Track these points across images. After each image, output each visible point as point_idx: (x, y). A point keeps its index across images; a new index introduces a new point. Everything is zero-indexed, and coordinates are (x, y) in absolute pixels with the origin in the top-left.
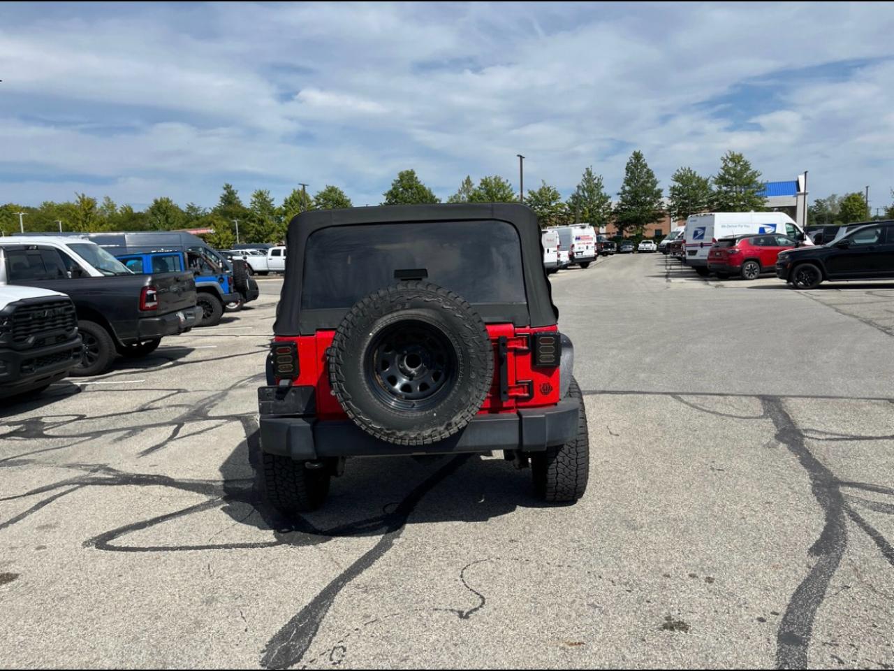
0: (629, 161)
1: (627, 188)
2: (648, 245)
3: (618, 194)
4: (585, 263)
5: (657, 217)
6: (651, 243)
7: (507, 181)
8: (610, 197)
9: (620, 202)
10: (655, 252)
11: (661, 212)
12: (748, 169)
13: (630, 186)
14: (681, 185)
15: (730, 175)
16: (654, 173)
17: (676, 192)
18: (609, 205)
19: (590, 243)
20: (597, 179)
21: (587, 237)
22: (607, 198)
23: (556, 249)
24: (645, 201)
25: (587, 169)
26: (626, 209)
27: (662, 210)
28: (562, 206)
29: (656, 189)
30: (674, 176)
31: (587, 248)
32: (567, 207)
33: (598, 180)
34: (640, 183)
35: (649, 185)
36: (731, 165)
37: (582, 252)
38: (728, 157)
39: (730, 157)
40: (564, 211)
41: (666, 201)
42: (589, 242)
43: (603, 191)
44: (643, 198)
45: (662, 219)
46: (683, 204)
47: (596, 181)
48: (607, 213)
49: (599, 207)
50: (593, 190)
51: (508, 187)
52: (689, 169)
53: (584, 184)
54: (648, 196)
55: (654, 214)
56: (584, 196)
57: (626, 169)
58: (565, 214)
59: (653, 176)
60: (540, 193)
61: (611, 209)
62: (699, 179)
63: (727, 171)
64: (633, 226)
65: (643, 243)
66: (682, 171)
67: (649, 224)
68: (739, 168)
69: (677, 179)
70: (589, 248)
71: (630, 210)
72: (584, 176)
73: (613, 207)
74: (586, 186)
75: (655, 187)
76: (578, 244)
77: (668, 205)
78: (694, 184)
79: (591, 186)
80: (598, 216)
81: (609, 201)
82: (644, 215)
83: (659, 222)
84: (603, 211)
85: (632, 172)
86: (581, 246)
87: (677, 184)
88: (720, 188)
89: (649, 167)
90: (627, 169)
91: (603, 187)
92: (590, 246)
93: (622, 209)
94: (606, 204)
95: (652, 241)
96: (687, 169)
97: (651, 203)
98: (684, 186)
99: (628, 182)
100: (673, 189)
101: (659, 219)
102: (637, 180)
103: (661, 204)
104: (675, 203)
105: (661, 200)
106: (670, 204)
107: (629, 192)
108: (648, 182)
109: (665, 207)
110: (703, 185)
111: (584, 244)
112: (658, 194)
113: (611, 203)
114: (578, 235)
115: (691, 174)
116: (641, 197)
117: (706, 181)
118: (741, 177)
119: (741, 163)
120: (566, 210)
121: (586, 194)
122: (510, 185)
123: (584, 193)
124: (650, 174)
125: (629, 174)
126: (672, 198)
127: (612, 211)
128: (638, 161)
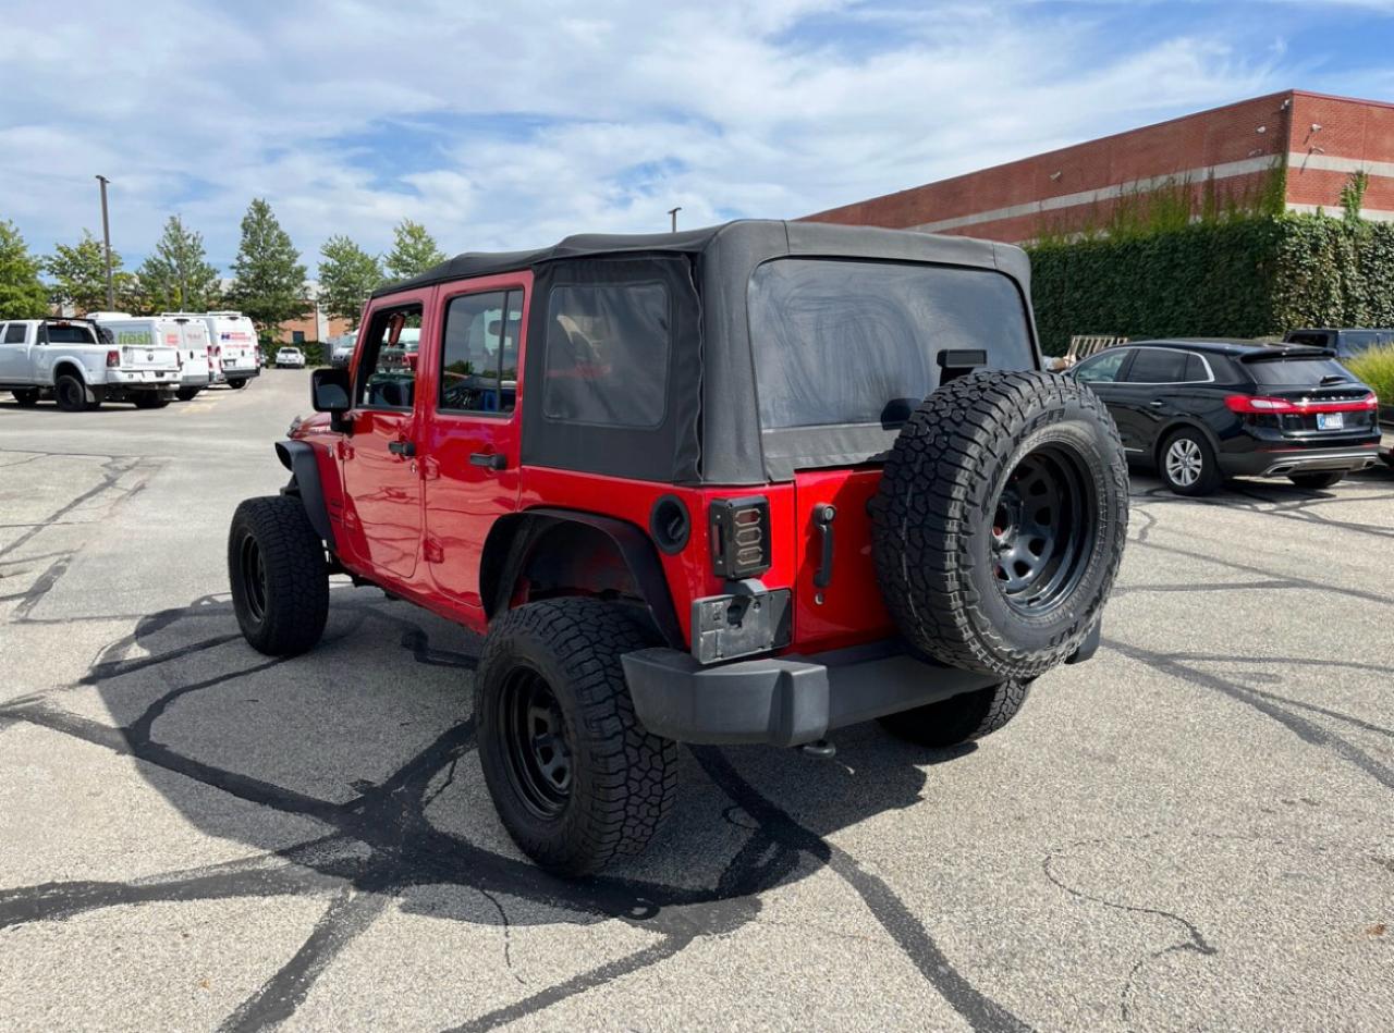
0: (246, 214)
1: (247, 259)
2: (291, 356)
3: (233, 267)
4: (237, 381)
5: (301, 310)
6: (295, 352)
7: (11, 222)
8: (218, 272)
9: (237, 281)
10: (303, 367)
11: (307, 303)
12: (432, 249)
13: (252, 256)
14: (337, 263)
15: (409, 255)
16: (291, 238)
17: (330, 274)
18: (217, 286)
19: (247, 346)
20: (191, 238)
21: (241, 336)
22: (212, 273)
23: (205, 352)
24: (280, 283)
25: (173, 218)
26: (248, 294)
27: (307, 300)
28: (129, 279)
29: (296, 265)
30: (324, 247)
31: (243, 354)
32: (136, 281)
33: (194, 239)
34: (269, 253)
35: (285, 257)
36: (409, 240)
37: (234, 361)
38: (403, 228)
39: (407, 228)
40: (132, 287)
41: (314, 288)
42: (245, 343)
43: (204, 259)
44: (276, 278)
45: (309, 315)
46: (340, 293)
47: (190, 241)
48: (215, 298)
49: (199, 286)
50: (186, 256)
51: (14, 234)
52: (347, 238)
53: (168, 244)
54: (284, 276)
55: (295, 306)
56: (169, 265)
57: (243, 226)
58: (135, 292)
59: (289, 244)
60: (82, 253)
61: (221, 292)
62: (363, 258)
63: (404, 248)
64: (261, 324)
65: (284, 352)
66: (336, 242)
67: (287, 321)
68: (420, 247)
69: (332, 253)
70: (246, 353)
71: (255, 296)
72: (166, 229)
73: (225, 288)
74: (171, 248)
75: (294, 261)
76: (228, 346)
77: (318, 293)
78: (357, 264)
79: (181, 248)
80: (198, 301)
81: (217, 277)
82: (280, 306)
83: (303, 319)
84: (208, 293)
85: (254, 233)
86: (232, 350)
87: (331, 262)
88: (397, 274)
89: (282, 228)
90: (246, 227)
91: (203, 253)
92: (247, 351)
93: (241, 293)
94: (211, 282)
95: (297, 349)
96: (344, 239)
97: (288, 288)
98: (342, 265)
99: (248, 248)
100: (325, 267)
101: (303, 315)
102: (263, 248)
103: (305, 289)
104: (329, 290)
105: (305, 283)
106: (320, 292)
107: (251, 267)
108: (282, 253)
109: (313, 297)
110: (369, 267)
111: (237, 346)
112: (300, 274)
113: (220, 282)
114: (226, 332)
115: (351, 248)
116: (273, 276)
117: (374, 262)
118: (425, 260)
119: (424, 239)
120: (136, 286)
121: (174, 262)
122: (17, 230)
123: (168, 259)
124: (284, 240)
125: (249, 236)
126: (324, 280)
127: (224, 295)
128: (263, 216)
